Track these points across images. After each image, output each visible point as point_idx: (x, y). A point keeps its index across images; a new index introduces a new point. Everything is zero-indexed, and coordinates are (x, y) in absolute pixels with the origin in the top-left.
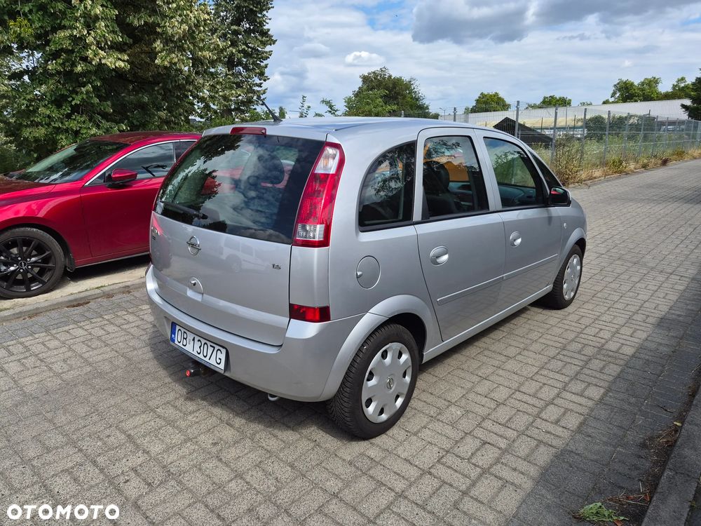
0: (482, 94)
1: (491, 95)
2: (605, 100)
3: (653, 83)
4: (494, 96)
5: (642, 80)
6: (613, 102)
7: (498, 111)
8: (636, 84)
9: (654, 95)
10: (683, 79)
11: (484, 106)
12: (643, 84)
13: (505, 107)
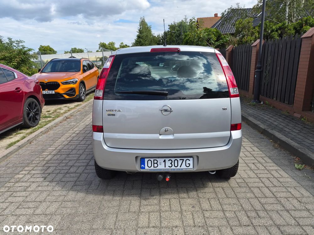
0: (41, 46)
1: (46, 47)
2: (97, 50)
3: (112, 44)
4: (48, 47)
5: (109, 43)
6: (100, 51)
7: (51, 54)
8: (107, 44)
9: (114, 49)
10: (122, 43)
11: (43, 52)
12: (109, 44)
13: (54, 52)
